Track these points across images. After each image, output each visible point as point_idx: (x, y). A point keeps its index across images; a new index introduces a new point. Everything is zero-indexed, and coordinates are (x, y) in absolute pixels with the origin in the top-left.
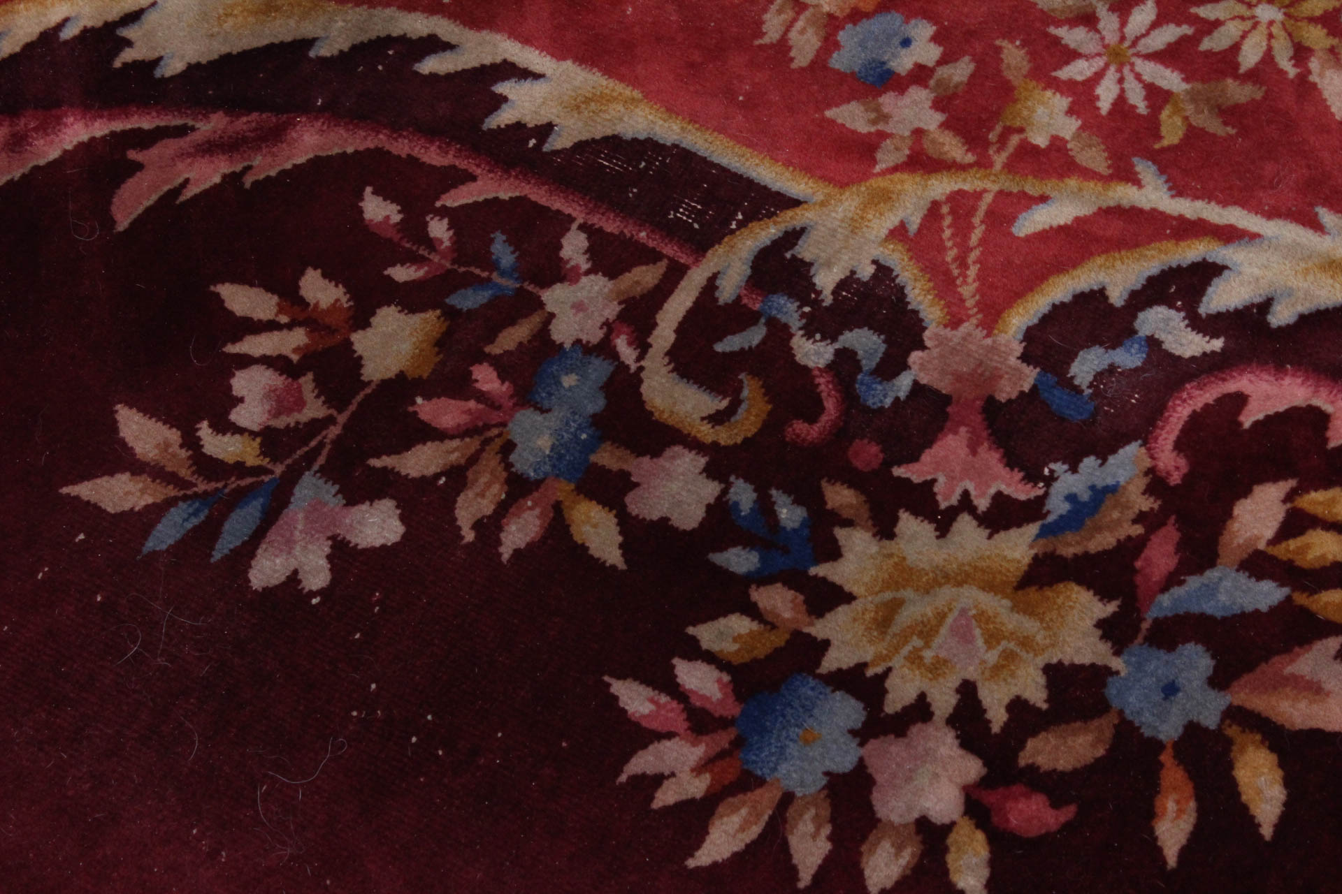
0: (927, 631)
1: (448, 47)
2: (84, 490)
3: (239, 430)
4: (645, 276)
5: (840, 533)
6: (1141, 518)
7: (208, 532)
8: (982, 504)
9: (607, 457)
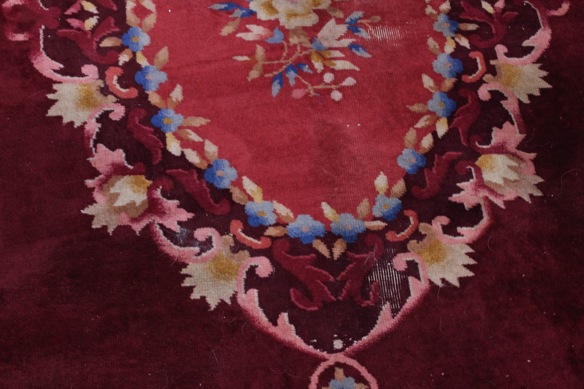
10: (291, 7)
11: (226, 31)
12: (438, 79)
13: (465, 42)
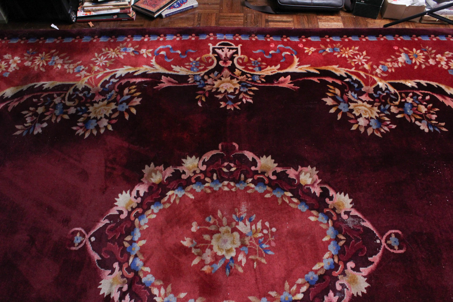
0: (99, 112)
1: (37, 85)
2: (15, 134)
3: (28, 123)
4: (63, 95)
5: (89, 108)
6: (116, 95)
7: (28, 132)
8: (101, 100)
9: (65, 111)
10: (229, 242)
11: (240, 270)
12: (267, 192)
13: (250, 180)
